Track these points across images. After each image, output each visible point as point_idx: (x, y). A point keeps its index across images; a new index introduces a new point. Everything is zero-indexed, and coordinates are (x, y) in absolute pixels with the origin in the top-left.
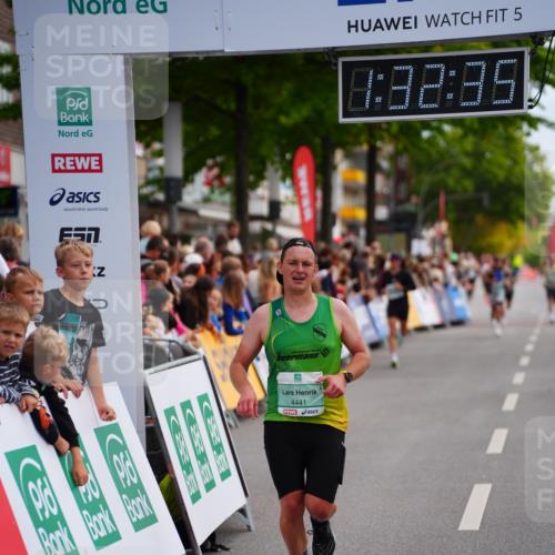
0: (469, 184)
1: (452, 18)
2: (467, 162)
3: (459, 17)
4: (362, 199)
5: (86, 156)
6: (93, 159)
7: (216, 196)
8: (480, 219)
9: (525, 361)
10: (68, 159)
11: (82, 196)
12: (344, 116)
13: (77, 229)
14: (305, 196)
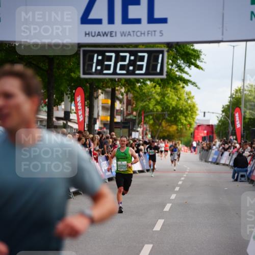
0: (159, 108)
1: (132, 33)
3: (135, 33)
4: (109, 113)
8: (164, 124)
12: (83, 74)
14: (80, 109)
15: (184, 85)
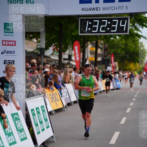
1: (109, 8)
2: (123, 46)
3: (111, 8)
4: (94, 56)
5: (11, 41)
6: (13, 42)
7: (55, 53)
8: (126, 62)
9: (134, 100)
10: (7, 42)
11: (10, 52)
12: (80, 33)
13: (8, 61)
14: (77, 54)
15: (139, 38)
